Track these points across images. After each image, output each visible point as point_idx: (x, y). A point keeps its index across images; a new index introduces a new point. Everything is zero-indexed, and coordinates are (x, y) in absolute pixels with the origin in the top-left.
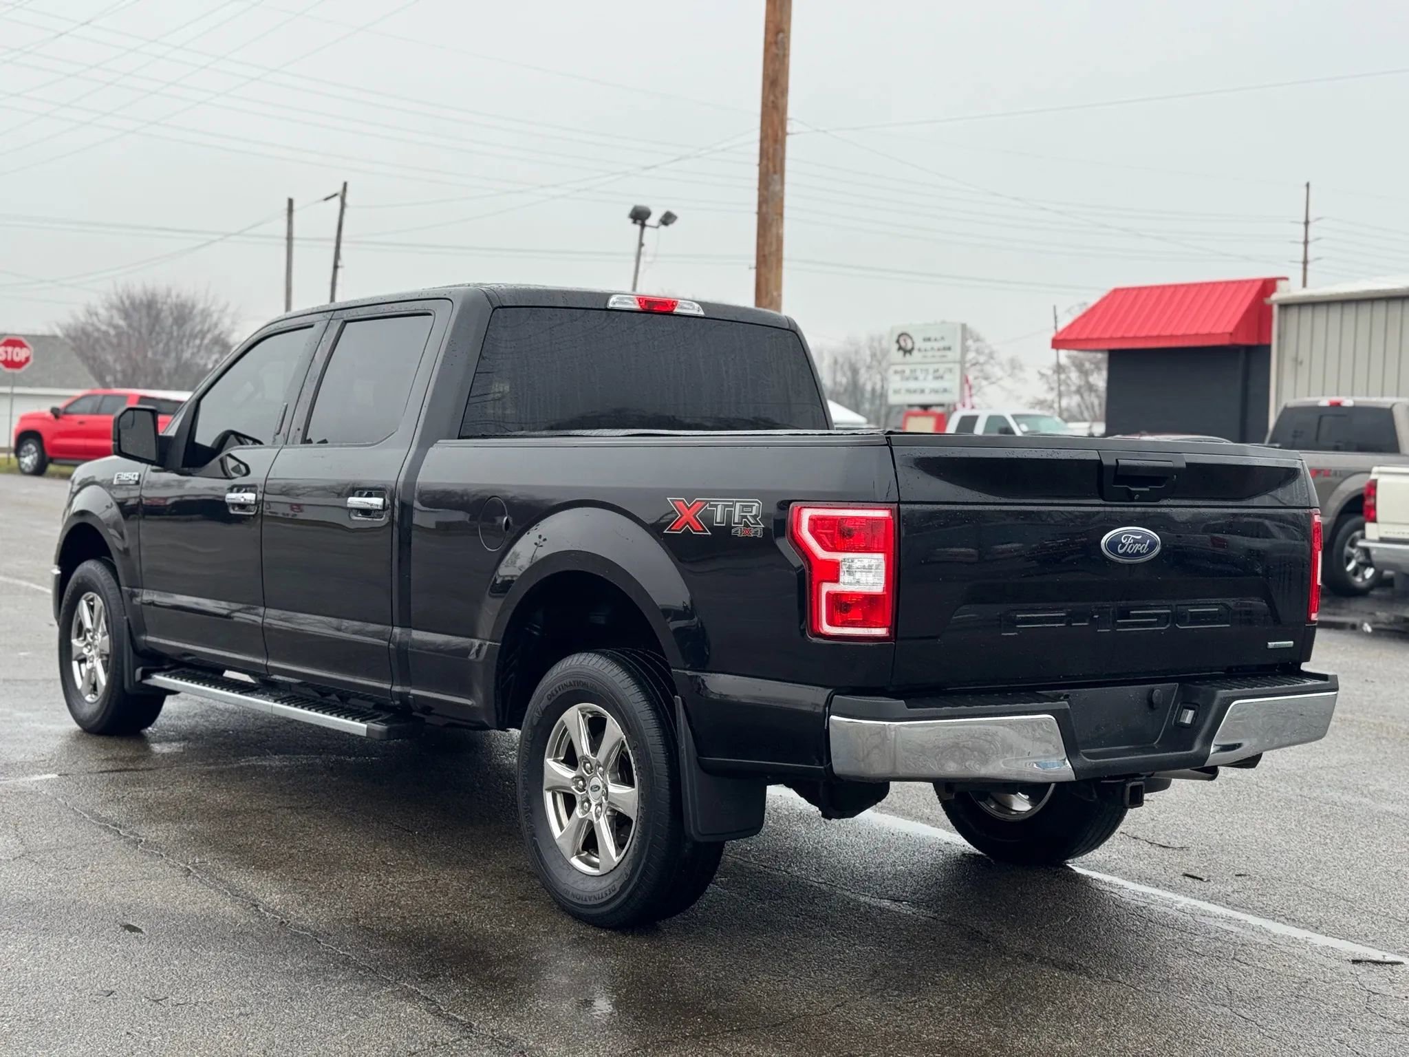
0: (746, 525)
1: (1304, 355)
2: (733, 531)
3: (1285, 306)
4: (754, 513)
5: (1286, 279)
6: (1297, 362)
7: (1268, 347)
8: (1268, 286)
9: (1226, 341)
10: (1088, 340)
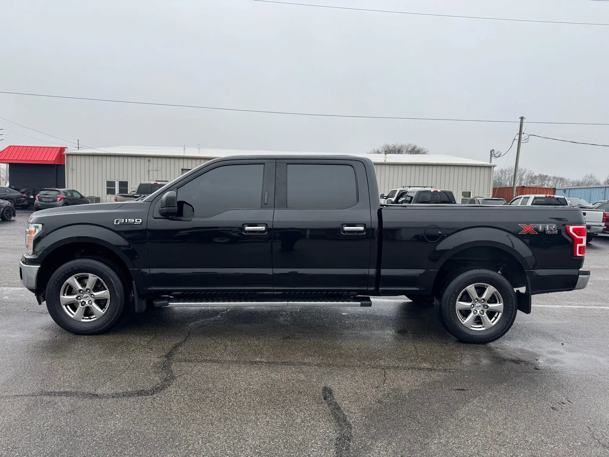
0: (551, 231)
1: (74, 168)
2: (546, 232)
3: (68, 155)
4: (554, 227)
5: (67, 148)
6: (72, 169)
7: (64, 165)
8: (62, 149)
9: (53, 163)
10: (3, 160)
